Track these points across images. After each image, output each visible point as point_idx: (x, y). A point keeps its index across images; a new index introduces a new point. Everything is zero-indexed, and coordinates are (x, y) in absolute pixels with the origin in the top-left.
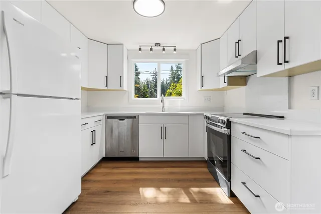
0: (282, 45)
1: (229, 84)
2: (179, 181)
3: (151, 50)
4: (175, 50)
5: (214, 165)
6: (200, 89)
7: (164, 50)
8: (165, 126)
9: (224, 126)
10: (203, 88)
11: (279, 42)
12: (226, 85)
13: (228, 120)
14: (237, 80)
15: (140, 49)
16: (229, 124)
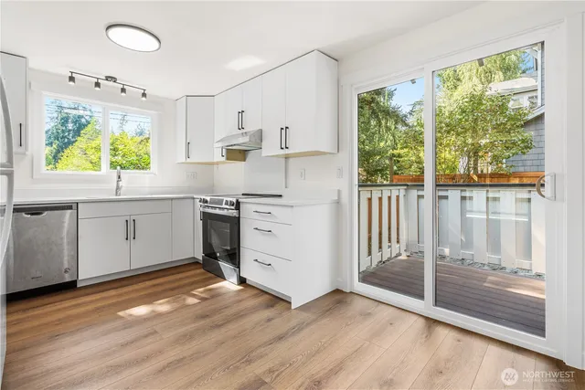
0: (283, 131)
1: (227, 159)
2: (172, 289)
3: (97, 85)
4: (144, 95)
5: (216, 258)
6: (184, 161)
7: (123, 90)
8: (133, 218)
9: (233, 207)
10: (188, 160)
11: (282, 129)
12: (224, 159)
13: (237, 201)
14: (237, 154)
15: (72, 79)
16: (238, 205)
